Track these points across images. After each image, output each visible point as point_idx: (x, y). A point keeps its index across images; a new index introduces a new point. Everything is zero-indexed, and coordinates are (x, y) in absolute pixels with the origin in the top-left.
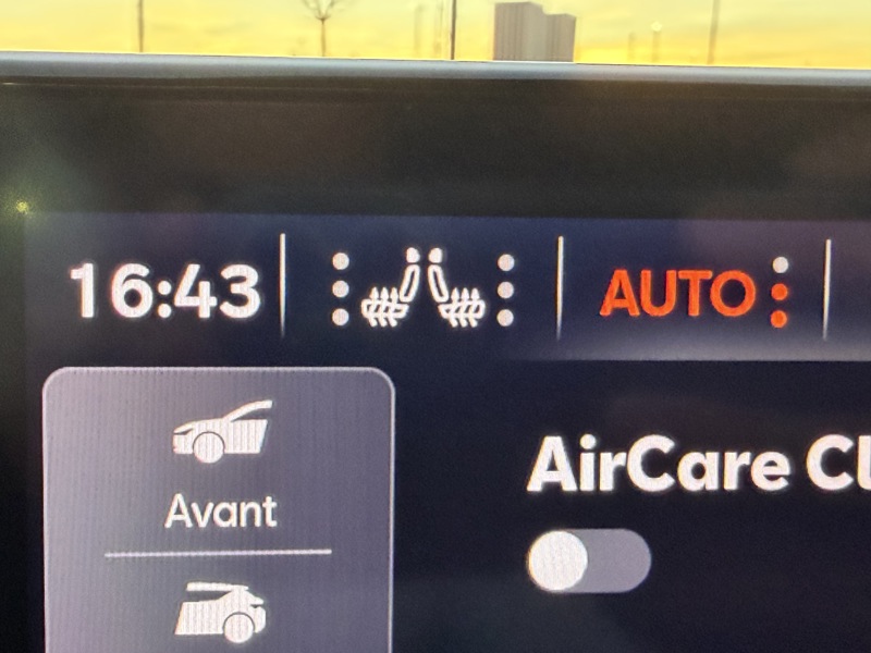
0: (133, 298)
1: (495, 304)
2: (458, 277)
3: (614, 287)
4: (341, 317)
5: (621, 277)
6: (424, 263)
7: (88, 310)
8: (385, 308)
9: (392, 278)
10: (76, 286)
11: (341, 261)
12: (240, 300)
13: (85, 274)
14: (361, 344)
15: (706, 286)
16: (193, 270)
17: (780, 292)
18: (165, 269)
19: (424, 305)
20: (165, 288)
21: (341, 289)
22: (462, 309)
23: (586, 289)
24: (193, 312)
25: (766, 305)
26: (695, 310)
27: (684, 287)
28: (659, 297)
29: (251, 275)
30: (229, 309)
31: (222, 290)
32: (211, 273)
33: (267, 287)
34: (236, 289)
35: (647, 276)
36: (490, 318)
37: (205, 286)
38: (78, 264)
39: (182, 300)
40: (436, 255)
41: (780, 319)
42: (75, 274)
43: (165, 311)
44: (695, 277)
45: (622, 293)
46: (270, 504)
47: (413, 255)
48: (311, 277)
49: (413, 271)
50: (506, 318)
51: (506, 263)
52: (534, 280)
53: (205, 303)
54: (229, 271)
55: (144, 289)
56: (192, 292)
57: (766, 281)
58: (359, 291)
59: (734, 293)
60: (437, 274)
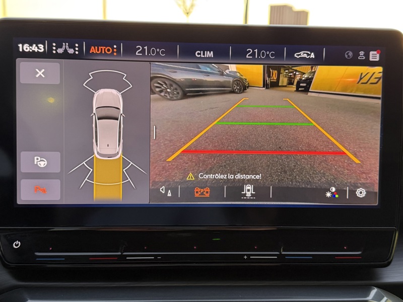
0: (27, 49)
1: (75, 50)
3: (92, 49)
4: (54, 52)
5: (93, 47)
7: (21, 50)
8: (60, 51)
9: (61, 47)
10: (19, 47)
11: (54, 44)
12: (40, 49)
14: (57, 55)
15: (105, 49)
16: (34, 45)
17: (115, 50)
18: (31, 45)
19: (66, 50)
20: (31, 47)
21: (54, 48)
22: (71, 51)
23: (88, 49)
24: (34, 51)
25: (113, 52)
26: (103, 53)
27: (102, 49)
28: (98, 50)
29: (42, 46)
30: (39, 51)
31: (38, 48)
33: (44, 48)
34: (40, 48)
35: (96, 47)
36: (75, 53)
37: (36, 47)
40: (67, 44)
41: (115, 54)
42: (19, 45)
43: (31, 51)
44: (103, 48)
47: (64, 44)
48: (50, 47)
49: (64, 46)
50: (77, 53)
51: (77, 45)
52: (81, 48)
53: (36, 50)
54: (39, 45)
55: (28, 47)
56: (34, 48)
57: (113, 48)
58: (57, 49)
59: (109, 50)
60: (67, 47)
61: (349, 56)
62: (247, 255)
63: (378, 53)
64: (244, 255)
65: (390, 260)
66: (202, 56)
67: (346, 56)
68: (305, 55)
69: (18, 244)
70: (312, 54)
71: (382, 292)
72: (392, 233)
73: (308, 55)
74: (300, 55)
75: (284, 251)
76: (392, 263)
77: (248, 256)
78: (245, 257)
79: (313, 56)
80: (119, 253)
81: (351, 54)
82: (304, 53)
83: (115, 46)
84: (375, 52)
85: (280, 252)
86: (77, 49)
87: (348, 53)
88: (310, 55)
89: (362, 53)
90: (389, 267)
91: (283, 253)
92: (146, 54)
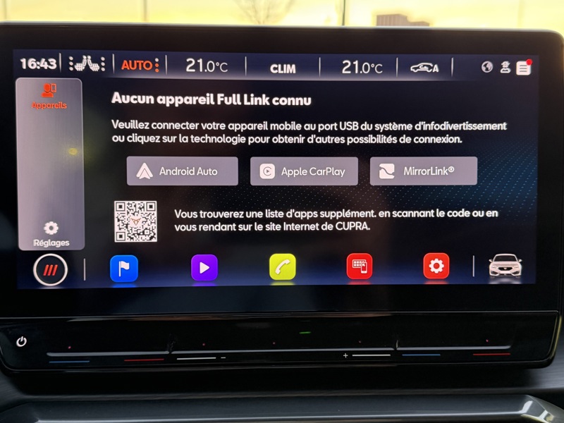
0: (32, 65)
1: (101, 66)
2: (93, 61)
3: (124, 64)
4: (71, 69)
5: (125, 62)
6: (87, 59)
7: (24, 67)
8: (80, 67)
9: (81, 61)
10: (21, 63)
11: (71, 58)
12: (52, 65)
13: (24, 61)
14: (76, 74)
15: (142, 64)
16: (43, 60)
17: (157, 65)
18: (38, 60)
19: (87, 66)
20: (38, 63)
21: (71, 64)
22: (95, 67)
23: (119, 64)
24: (43, 68)
25: (154, 67)
26: (140, 69)
27: (138, 64)
28: (133, 66)
29: (55, 61)
30: (50, 67)
31: (49, 64)
32: (47, 61)
33: (57, 63)
34: (51, 63)
35: (130, 61)
36: (100, 70)
37: (46, 63)
38: (22, 58)
39: (42, 66)
40: (89, 57)
41: (157, 70)
42: (22, 60)
43: (39, 68)
44: (140, 62)
45: (126, 65)
47: (85, 57)
49: (85, 61)
50: (103, 69)
51: (103, 59)
52: (108, 62)
53: (46, 66)
54: (50, 60)
55: (35, 64)
56: (43, 64)
57: (154, 63)
58: (75, 64)
59: (148, 65)
60: (89, 61)
61: (487, 69)
62: (347, 352)
63: (528, 64)
64: (344, 352)
65: (551, 358)
66: (280, 72)
67: (484, 69)
68: (425, 67)
69: (23, 341)
70: (436, 66)
71: (540, 403)
72: (553, 318)
73: (430, 68)
74: (418, 68)
75: (400, 346)
76: (554, 362)
77: (350, 353)
78: (346, 355)
79: (436, 69)
80: (167, 352)
81: (490, 65)
82: (424, 66)
83: (157, 60)
84: (524, 63)
85: (395, 348)
86: (103, 64)
88: (433, 68)
89: (506, 64)
90: (547, 368)
91: (399, 349)
92: (201, 70)
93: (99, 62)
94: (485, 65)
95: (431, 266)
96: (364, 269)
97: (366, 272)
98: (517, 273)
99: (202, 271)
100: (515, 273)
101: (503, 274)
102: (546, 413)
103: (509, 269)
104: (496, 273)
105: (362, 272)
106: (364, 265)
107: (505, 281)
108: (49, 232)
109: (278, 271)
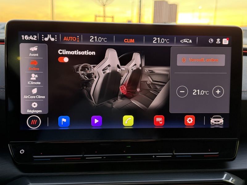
0: (27, 38)
1: (55, 39)
2: (52, 37)
4: (43, 40)
5: (65, 37)
6: (49, 36)
7: (23, 39)
8: (46, 39)
9: (47, 37)
11: (43, 36)
13: (23, 36)
14: (45, 42)
15: (72, 38)
16: (31, 36)
17: (78, 39)
18: (29, 36)
19: (49, 39)
20: (29, 37)
21: (43, 38)
22: (53, 39)
23: (62, 38)
24: (31, 39)
25: (77, 40)
26: (71, 40)
27: (70, 38)
28: (68, 39)
29: (36, 36)
30: (34, 39)
32: (33, 36)
33: (37, 38)
35: (67, 37)
36: (55, 40)
37: (32, 37)
38: (22, 35)
39: (30, 38)
40: (50, 35)
41: (78, 41)
43: (29, 39)
44: (71, 37)
45: (65, 39)
46: (38, 54)
47: (48, 35)
48: (40, 37)
49: (48, 37)
50: (56, 40)
51: (56, 36)
52: (58, 37)
53: (32, 39)
54: (34, 36)
55: (27, 37)
56: (31, 38)
57: (77, 38)
58: (44, 38)
59: (74, 39)
60: (50, 37)
61: (211, 42)
62: (154, 155)
63: (227, 40)
64: (153, 155)
65: (234, 157)
66: (128, 42)
67: (210, 42)
68: (186, 41)
69: (23, 151)
70: (191, 40)
71: (229, 175)
72: (235, 142)
73: (188, 41)
74: (184, 41)
75: (175, 153)
76: (236, 158)
78: (154, 157)
79: (191, 41)
80: (82, 156)
81: (212, 40)
82: (186, 40)
83: (78, 37)
84: (226, 39)
85: (173, 153)
86: (56, 38)
87: (211, 40)
88: (189, 41)
89: (218, 40)
90: (234, 161)
91: (175, 154)
92: (96, 41)
93: (54, 37)
94: (210, 40)
95: (188, 120)
96: (161, 121)
97: (161, 123)
98: (222, 123)
99: (95, 122)
100: (221, 123)
101: (216, 124)
102: (232, 178)
103: (218, 122)
104: (213, 123)
105: (160, 123)
106: (161, 120)
107: (217, 126)
108: (33, 106)
109: (126, 123)
